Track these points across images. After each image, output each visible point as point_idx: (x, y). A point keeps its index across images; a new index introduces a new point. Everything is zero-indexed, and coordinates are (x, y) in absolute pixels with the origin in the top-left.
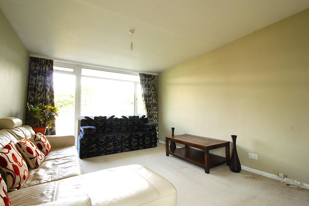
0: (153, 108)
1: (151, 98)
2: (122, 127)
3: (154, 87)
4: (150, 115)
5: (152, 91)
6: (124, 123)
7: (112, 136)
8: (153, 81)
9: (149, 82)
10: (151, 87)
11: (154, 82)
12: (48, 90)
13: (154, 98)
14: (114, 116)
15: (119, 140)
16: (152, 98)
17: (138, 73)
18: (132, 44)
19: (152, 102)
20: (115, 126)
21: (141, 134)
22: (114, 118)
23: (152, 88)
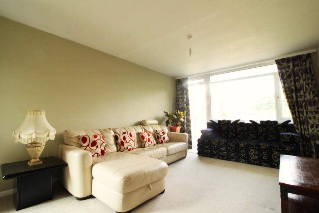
0: (306, 109)
1: (302, 92)
2: (250, 134)
3: (307, 73)
4: (300, 119)
5: (304, 80)
6: (252, 128)
7: (224, 141)
8: (305, 65)
9: (296, 68)
10: (302, 75)
11: (308, 66)
12: (185, 100)
13: (307, 93)
14: (239, 120)
15: (232, 147)
16: (305, 93)
17: (274, 61)
18: (190, 49)
19: (303, 99)
20: (240, 131)
21: (265, 146)
22: (239, 122)
23: (304, 75)
